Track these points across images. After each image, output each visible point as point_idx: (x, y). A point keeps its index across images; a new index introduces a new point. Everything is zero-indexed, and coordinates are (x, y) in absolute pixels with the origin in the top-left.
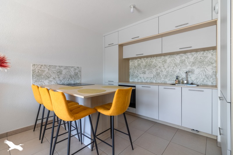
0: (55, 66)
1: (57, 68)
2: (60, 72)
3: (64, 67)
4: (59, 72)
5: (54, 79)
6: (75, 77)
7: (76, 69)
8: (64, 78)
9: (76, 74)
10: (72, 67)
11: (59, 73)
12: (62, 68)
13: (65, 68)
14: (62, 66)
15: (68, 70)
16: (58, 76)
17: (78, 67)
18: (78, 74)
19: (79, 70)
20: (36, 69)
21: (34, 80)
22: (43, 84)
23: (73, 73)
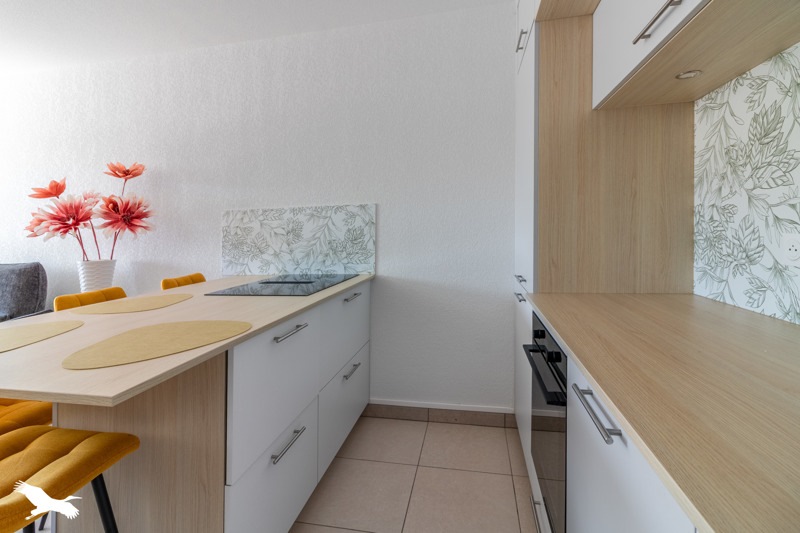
0: (281, 212)
1: (287, 215)
2: (295, 232)
3: (308, 211)
4: (293, 230)
5: (276, 255)
6: (350, 250)
7: (353, 216)
8: (308, 255)
9: (355, 238)
10: (339, 208)
11: (291, 236)
12: (301, 217)
13: (312, 215)
14: (301, 210)
15: (321, 223)
16: (289, 245)
17: (362, 207)
18: (362, 234)
19: (367, 220)
20: (232, 225)
21: (227, 258)
22: (248, 273)
23: (340, 234)
